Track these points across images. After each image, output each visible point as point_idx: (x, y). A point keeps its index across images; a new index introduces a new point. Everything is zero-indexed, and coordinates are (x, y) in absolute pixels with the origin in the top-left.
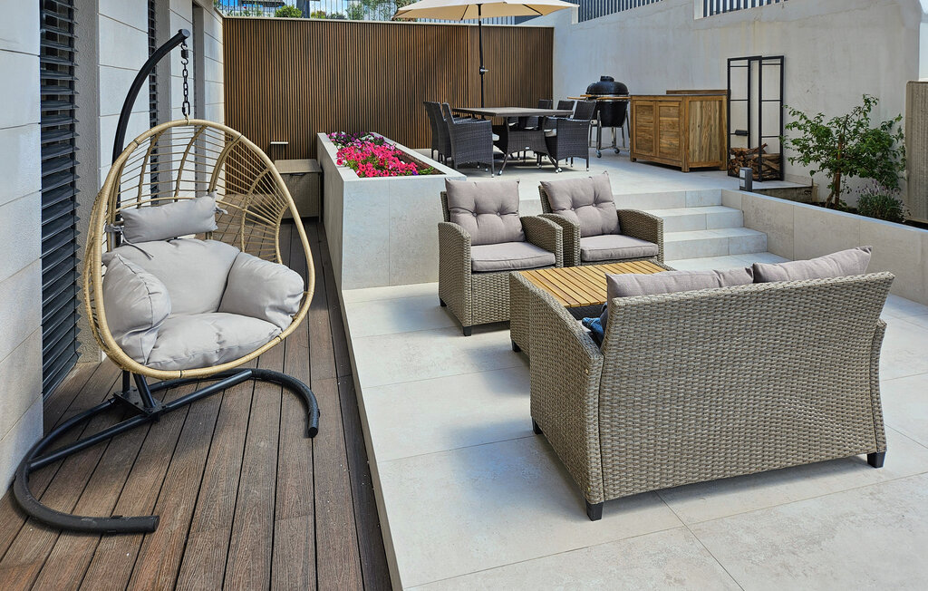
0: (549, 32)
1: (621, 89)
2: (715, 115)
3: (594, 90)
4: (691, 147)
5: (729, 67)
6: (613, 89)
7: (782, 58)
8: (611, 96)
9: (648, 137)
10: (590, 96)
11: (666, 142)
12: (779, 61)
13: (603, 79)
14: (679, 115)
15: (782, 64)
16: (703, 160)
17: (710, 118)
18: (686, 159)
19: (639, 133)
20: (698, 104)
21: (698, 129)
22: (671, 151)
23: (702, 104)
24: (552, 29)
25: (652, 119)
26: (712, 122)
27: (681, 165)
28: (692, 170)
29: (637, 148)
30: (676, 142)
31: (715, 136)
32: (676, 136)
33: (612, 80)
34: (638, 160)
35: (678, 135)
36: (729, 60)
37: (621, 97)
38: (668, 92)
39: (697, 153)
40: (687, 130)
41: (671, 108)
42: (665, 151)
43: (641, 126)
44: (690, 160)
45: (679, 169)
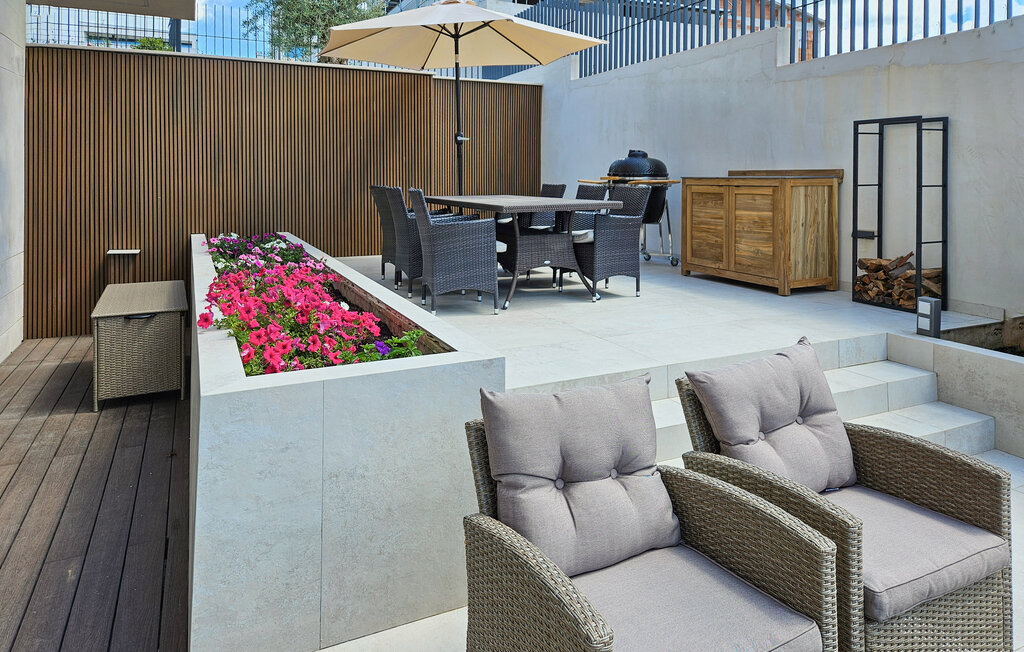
0: (536, 91)
1: (658, 170)
2: (823, 206)
3: (622, 170)
4: (792, 257)
5: (856, 133)
6: (648, 168)
7: (945, 121)
8: (645, 179)
9: (712, 239)
10: (617, 178)
11: (745, 248)
12: (940, 125)
13: (632, 154)
14: (774, 208)
15: (945, 130)
16: (807, 277)
17: (816, 213)
18: (786, 276)
19: (696, 234)
20: (802, 190)
21: (801, 229)
22: (756, 263)
23: (806, 191)
24: (541, 87)
25: (722, 213)
26: (820, 219)
27: (776, 284)
28: (795, 291)
29: (693, 255)
30: (767, 249)
31: (823, 239)
32: (767, 240)
33: (645, 155)
34: (692, 273)
35: (772, 238)
36: (857, 124)
37: (660, 180)
38: (730, 173)
39: (800, 266)
40: (785, 233)
41: (757, 198)
42: (745, 261)
43: (702, 223)
44: (791, 277)
45: (774, 290)
